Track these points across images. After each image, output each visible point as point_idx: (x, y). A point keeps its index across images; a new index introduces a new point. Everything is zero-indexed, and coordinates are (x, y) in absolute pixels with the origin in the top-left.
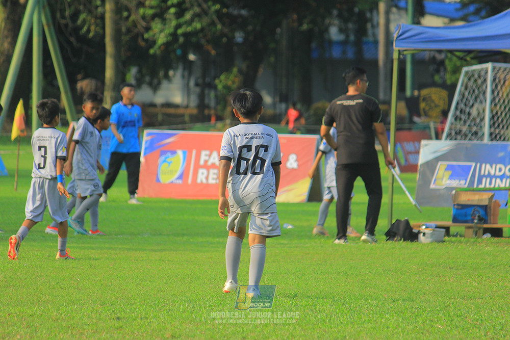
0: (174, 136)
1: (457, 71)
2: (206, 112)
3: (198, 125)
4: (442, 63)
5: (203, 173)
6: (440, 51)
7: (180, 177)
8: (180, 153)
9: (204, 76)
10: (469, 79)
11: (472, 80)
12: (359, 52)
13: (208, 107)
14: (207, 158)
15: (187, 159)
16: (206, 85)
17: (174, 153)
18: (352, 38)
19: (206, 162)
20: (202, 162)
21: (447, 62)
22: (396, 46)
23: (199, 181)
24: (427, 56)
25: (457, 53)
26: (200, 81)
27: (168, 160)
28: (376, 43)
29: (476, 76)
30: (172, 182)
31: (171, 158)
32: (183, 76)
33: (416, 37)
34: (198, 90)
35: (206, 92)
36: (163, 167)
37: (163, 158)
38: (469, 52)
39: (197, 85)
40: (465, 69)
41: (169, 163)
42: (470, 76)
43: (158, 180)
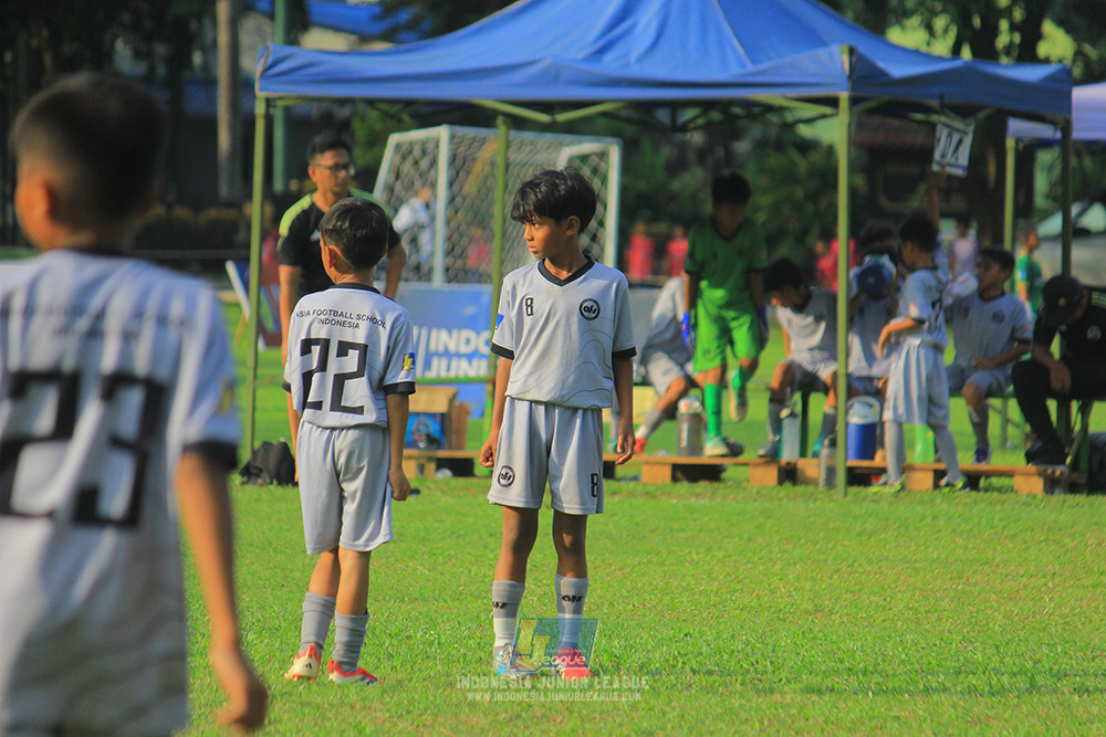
1: (377, 141)
4: (345, 125)
6: (342, 102)
10: (404, 158)
11: (410, 161)
12: (177, 98)
18: (161, 71)
21: (356, 125)
22: (261, 89)
24: (315, 110)
25: (383, 106)
28: (210, 82)
29: (417, 152)
33: (304, 72)
38: (408, 103)
40: (394, 139)
42: (404, 153)
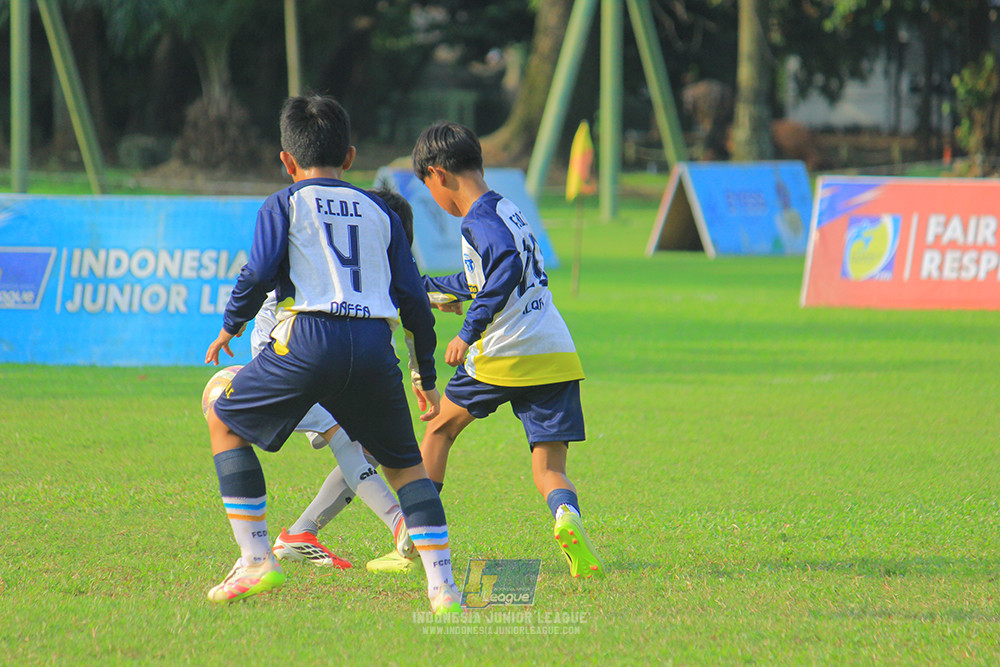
0: (875, 189)
2: (934, 142)
3: (920, 167)
5: (932, 260)
7: (888, 267)
8: (887, 221)
9: (929, 72)
13: (938, 133)
14: (940, 230)
15: (902, 231)
16: (932, 90)
17: (875, 220)
19: (938, 237)
20: (930, 238)
23: (924, 273)
26: (922, 81)
27: (866, 233)
30: (872, 278)
31: (869, 232)
32: (886, 73)
34: (917, 100)
35: (934, 102)
36: (855, 249)
37: (853, 231)
39: (914, 89)
41: (867, 241)
43: (844, 274)
